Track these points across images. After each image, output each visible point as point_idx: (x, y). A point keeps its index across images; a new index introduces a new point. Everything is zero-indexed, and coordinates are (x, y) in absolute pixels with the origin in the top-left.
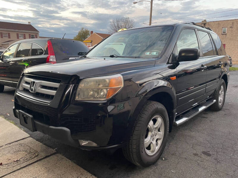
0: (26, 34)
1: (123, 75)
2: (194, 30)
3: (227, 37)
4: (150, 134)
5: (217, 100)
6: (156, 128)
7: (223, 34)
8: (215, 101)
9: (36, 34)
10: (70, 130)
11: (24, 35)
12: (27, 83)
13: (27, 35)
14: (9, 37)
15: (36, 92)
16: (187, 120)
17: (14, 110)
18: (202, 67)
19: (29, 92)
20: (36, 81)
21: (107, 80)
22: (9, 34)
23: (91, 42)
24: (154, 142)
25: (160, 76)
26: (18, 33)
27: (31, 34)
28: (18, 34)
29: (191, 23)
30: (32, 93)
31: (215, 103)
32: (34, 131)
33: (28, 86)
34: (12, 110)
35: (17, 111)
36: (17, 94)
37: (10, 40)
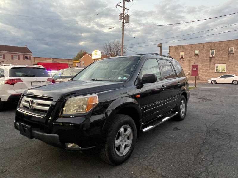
0: (20, 55)
1: (98, 95)
2: (157, 59)
3: (199, 58)
4: (120, 138)
5: (179, 112)
6: (126, 135)
7: (196, 56)
8: (177, 113)
9: (30, 55)
10: (59, 136)
11: (19, 56)
12: (26, 101)
13: (21, 57)
14: (4, 58)
15: (34, 108)
16: (152, 128)
17: (15, 123)
18: (162, 87)
19: (28, 108)
20: (34, 100)
21: (87, 99)
22: (4, 56)
23: (80, 62)
24: (123, 146)
25: (126, 95)
26: (12, 54)
27: (25, 55)
28: (12, 56)
29: (154, 54)
30: (30, 109)
31: (177, 114)
32: (31, 138)
33: (27, 104)
34: (13, 123)
35: (17, 123)
36: (18, 110)
37: (4, 60)
